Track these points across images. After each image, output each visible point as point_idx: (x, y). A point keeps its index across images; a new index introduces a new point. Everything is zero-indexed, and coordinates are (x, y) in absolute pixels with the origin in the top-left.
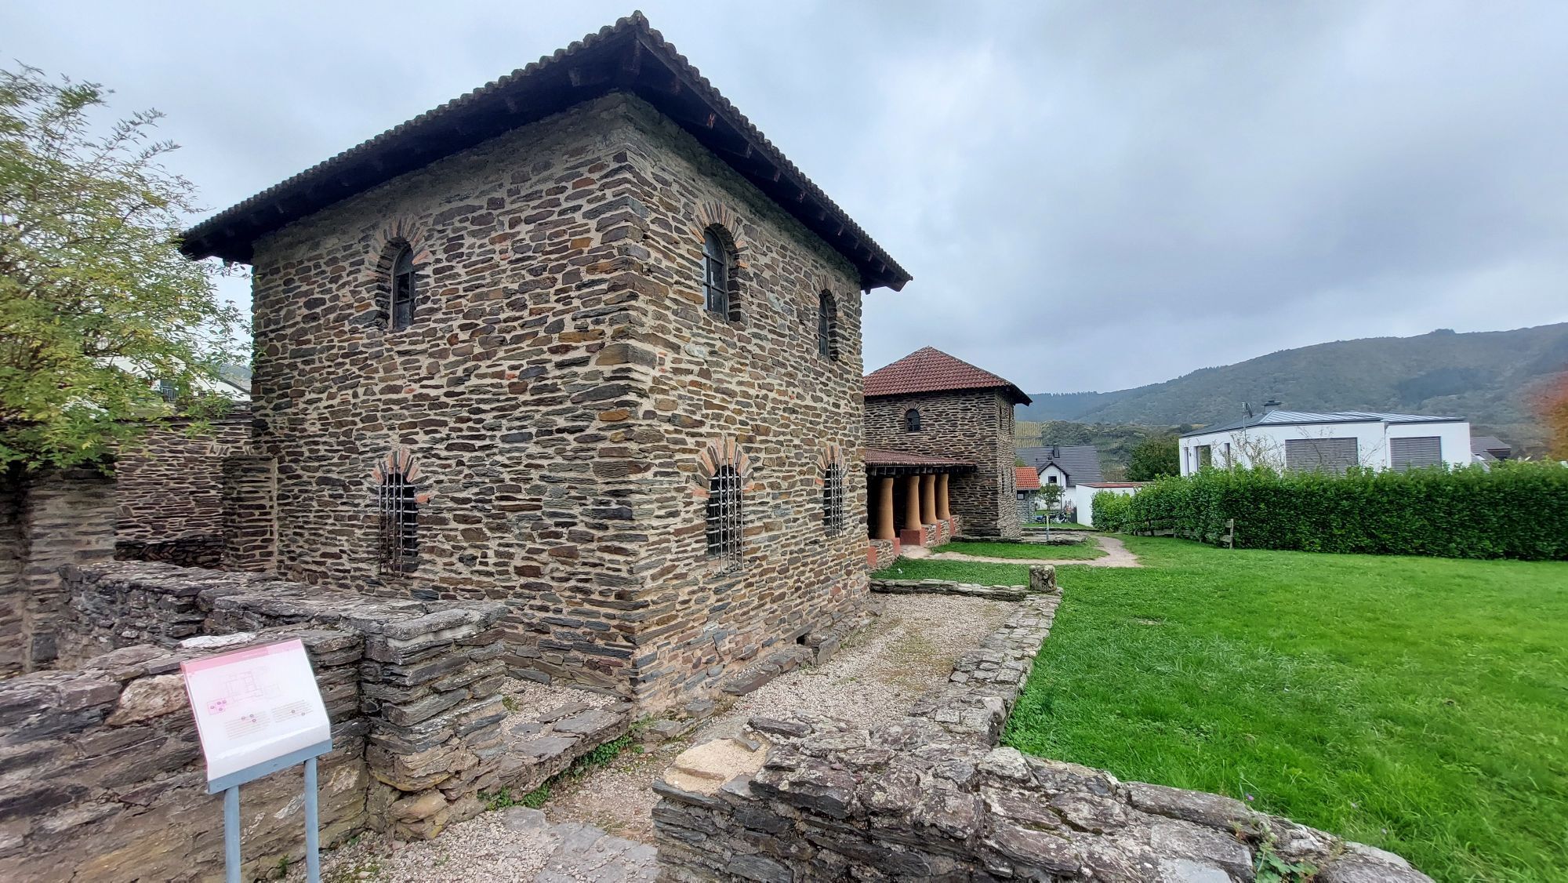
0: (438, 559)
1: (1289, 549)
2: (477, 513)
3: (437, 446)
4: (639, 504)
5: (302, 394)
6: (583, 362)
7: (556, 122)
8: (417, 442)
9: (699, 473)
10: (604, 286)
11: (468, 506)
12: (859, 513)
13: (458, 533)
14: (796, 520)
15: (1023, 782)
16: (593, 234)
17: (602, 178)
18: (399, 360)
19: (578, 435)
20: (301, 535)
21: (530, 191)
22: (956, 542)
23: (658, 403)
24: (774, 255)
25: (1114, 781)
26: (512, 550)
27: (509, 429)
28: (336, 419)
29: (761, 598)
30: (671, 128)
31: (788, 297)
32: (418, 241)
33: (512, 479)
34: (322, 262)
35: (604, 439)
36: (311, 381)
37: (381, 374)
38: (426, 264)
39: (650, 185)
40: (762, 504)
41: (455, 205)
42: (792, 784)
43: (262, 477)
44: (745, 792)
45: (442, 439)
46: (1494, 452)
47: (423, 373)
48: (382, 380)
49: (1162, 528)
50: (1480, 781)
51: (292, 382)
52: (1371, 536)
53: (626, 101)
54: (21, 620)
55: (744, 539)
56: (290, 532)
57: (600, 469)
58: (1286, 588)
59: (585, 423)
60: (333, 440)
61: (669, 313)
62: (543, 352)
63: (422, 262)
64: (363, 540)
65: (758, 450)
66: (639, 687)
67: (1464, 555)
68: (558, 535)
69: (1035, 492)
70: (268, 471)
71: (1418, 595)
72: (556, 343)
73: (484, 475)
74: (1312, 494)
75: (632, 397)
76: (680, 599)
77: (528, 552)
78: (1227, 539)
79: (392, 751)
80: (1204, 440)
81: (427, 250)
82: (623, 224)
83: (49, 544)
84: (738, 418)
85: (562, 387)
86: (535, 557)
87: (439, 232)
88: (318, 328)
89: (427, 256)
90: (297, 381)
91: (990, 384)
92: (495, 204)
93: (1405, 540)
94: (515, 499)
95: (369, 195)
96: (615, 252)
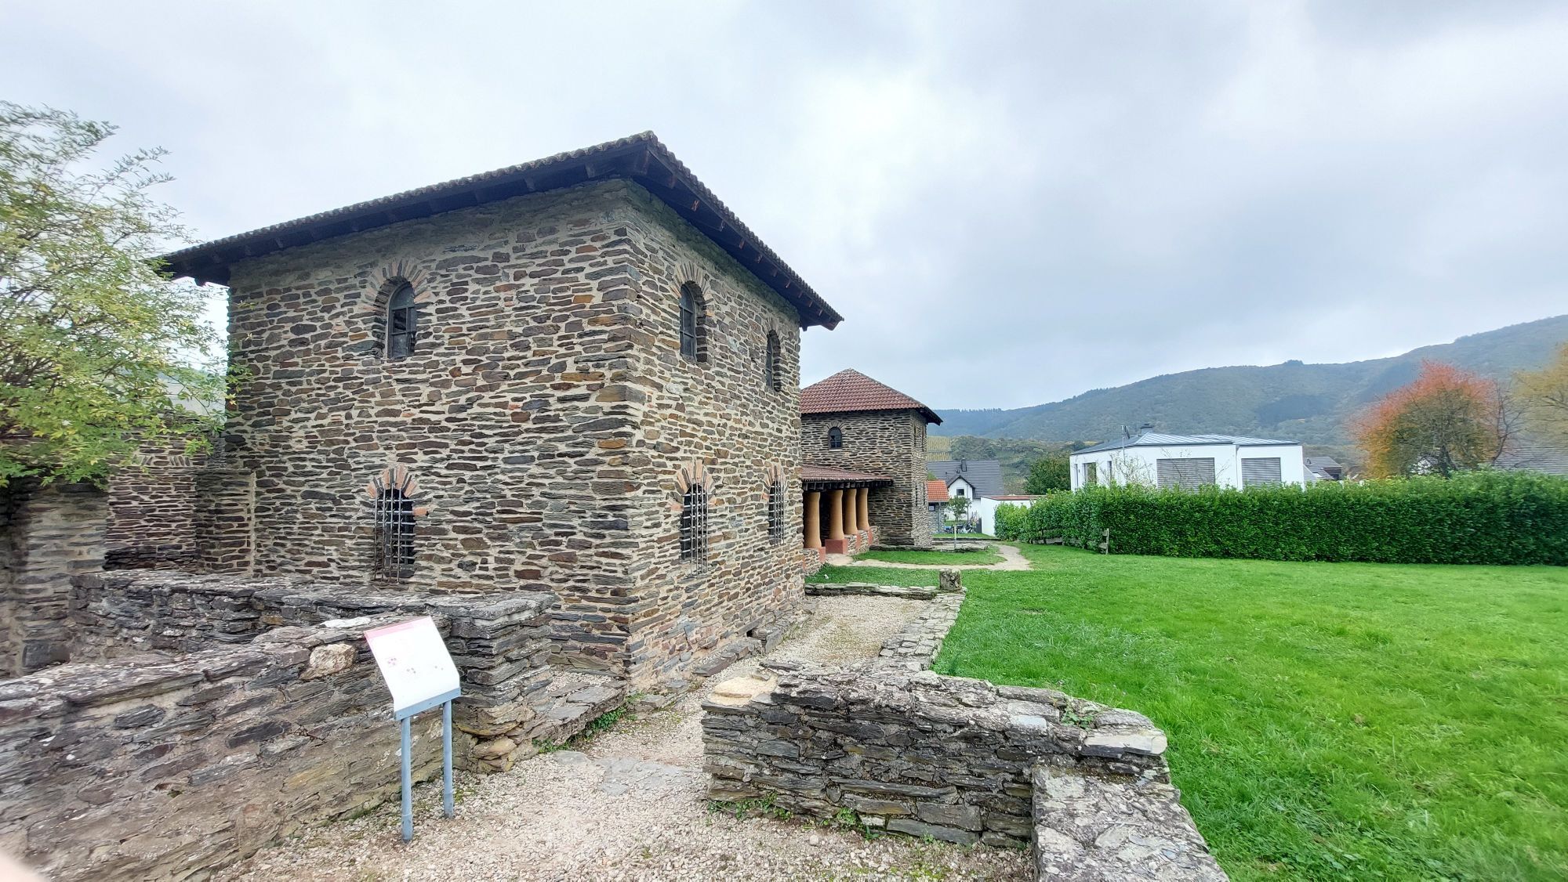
0: (435, 566)
1: (1153, 554)
2: (476, 525)
3: (437, 465)
4: (633, 517)
5: (288, 413)
6: (584, 398)
7: (561, 195)
8: (415, 461)
9: (676, 491)
10: (605, 337)
11: (469, 518)
12: (797, 524)
13: (458, 542)
14: (747, 530)
15: (937, 687)
16: (594, 292)
17: (604, 247)
18: (397, 387)
19: (578, 459)
20: (283, 545)
21: (535, 250)
22: (874, 551)
23: (647, 433)
24: (733, 304)
25: (990, 685)
26: (512, 556)
27: (512, 452)
28: (328, 437)
29: (720, 597)
30: (658, 204)
31: (743, 339)
32: (420, 283)
33: (513, 495)
34: (312, 291)
35: (602, 463)
36: (299, 401)
37: (378, 398)
38: (426, 305)
39: (642, 253)
40: (721, 516)
41: (459, 254)
42: (799, 693)
43: (241, 490)
44: (768, 701)
45: (443, 460)
46: (1328, 470)
47: (424, 399)
48: (378, 404)
49: (1053, 537)
50: (1233, 704)
51: (276, 401)
52: (1218, 543)
53: (627, 186)
54: (8, 628)
55: (709, 546)
56: (270, 543)
57: (597, 488)
58: (1142, 585)
59: (585, 449)
60: (322, 457)
61: (654, 358)
62: (545, 388)
63: (424, 301)
64: (354, 550)
65: (719, 471)
66: (632, 667)
67: (1287, 558)
68: (558, 543)
69: (944, 504)
70: (246, 484)
71: (1237, 589)
72: (558, 381)
73: (486, 491)
74: (1172, 507)
75: (627, 429)
76: (661, 596)
77: (528, 558)
78: (1104, 546)
79: (475, 706)
80: (1090, 458)
81: (430, 292)
82: (622, 287)
83: (44, 554)
84: (704, 444)
85: (564, 418)
86: (535, 562)
87: (442, 276)
88: (307, 352)
89: (429, 296)
90: (282, 400)
91: (906, 406)
92: (498, 257)
93: (1243, 545)
94: (516, 513)
95: (367, 235)
96: (615, 309)
